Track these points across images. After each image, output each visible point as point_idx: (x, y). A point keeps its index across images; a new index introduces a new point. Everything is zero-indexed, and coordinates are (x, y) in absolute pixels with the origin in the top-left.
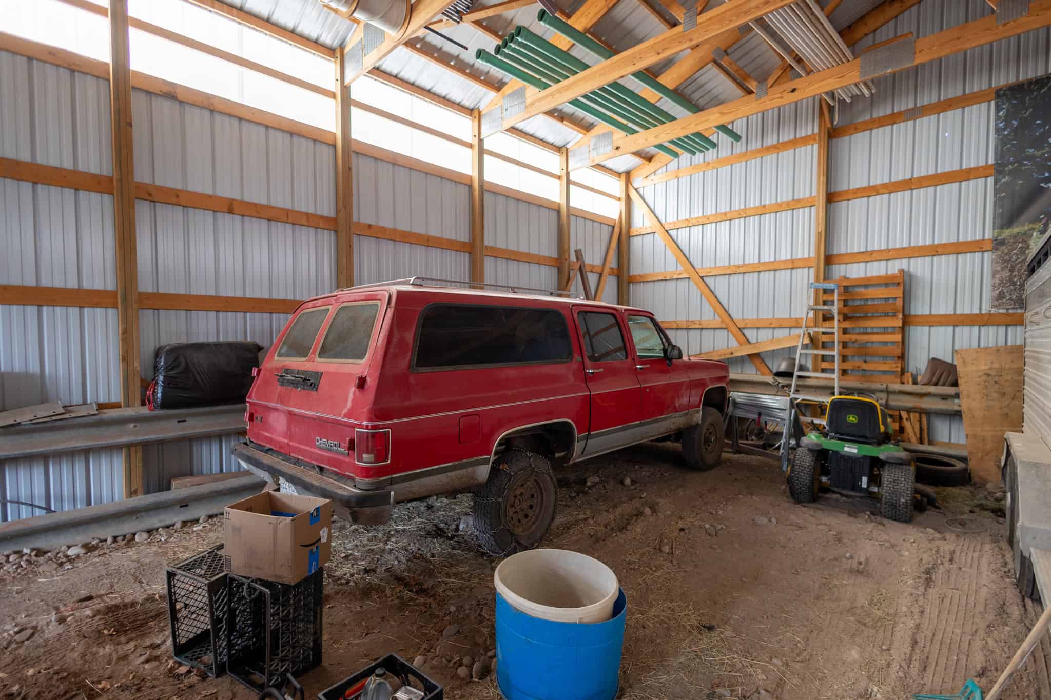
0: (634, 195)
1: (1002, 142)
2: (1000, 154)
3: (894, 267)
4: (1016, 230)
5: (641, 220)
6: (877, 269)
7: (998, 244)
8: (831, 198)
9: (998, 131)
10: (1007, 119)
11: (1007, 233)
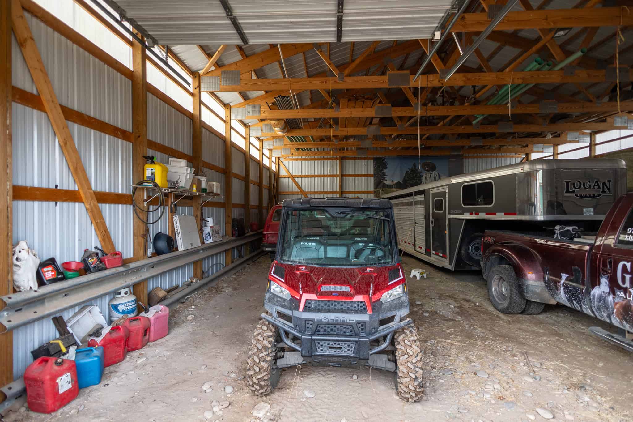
0: (281, 163)
1: (375, 170)
2: (375, 172)
3: (356, 195)
4: (378, 189)
5: (283, 172)
6: (352, 196)
7: (375, 192)
8: (343, 176)
9: (374, 167)
10: (376, 164)
11: (376, 190)
